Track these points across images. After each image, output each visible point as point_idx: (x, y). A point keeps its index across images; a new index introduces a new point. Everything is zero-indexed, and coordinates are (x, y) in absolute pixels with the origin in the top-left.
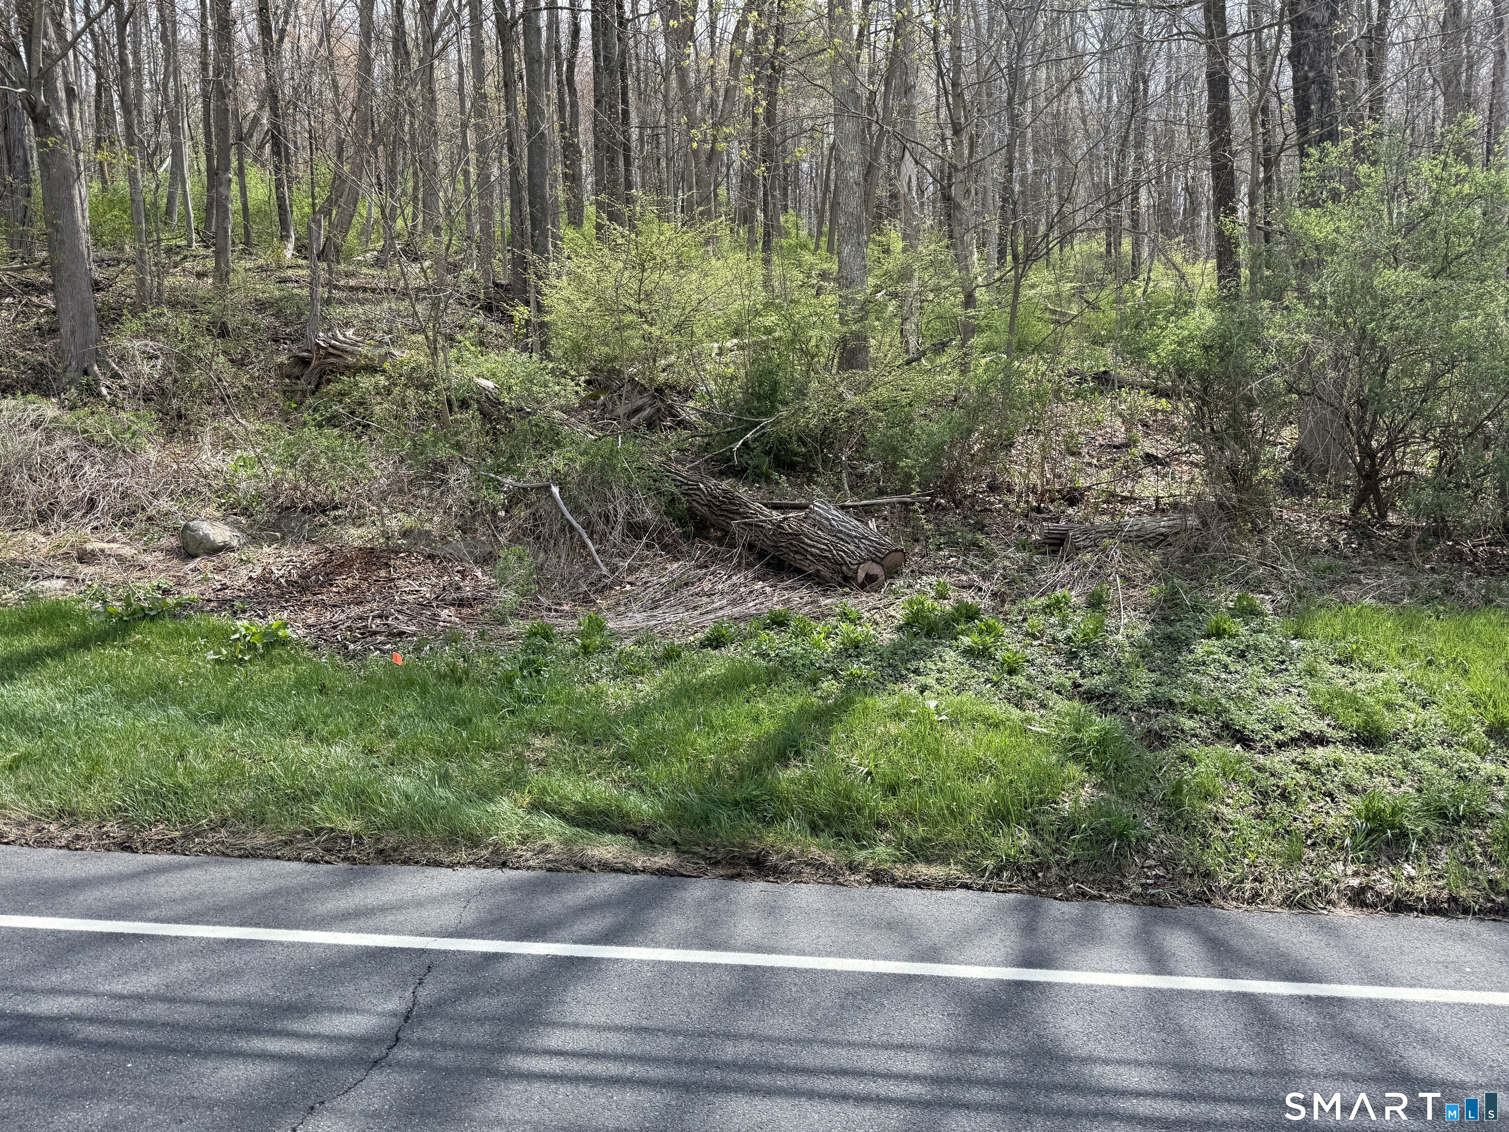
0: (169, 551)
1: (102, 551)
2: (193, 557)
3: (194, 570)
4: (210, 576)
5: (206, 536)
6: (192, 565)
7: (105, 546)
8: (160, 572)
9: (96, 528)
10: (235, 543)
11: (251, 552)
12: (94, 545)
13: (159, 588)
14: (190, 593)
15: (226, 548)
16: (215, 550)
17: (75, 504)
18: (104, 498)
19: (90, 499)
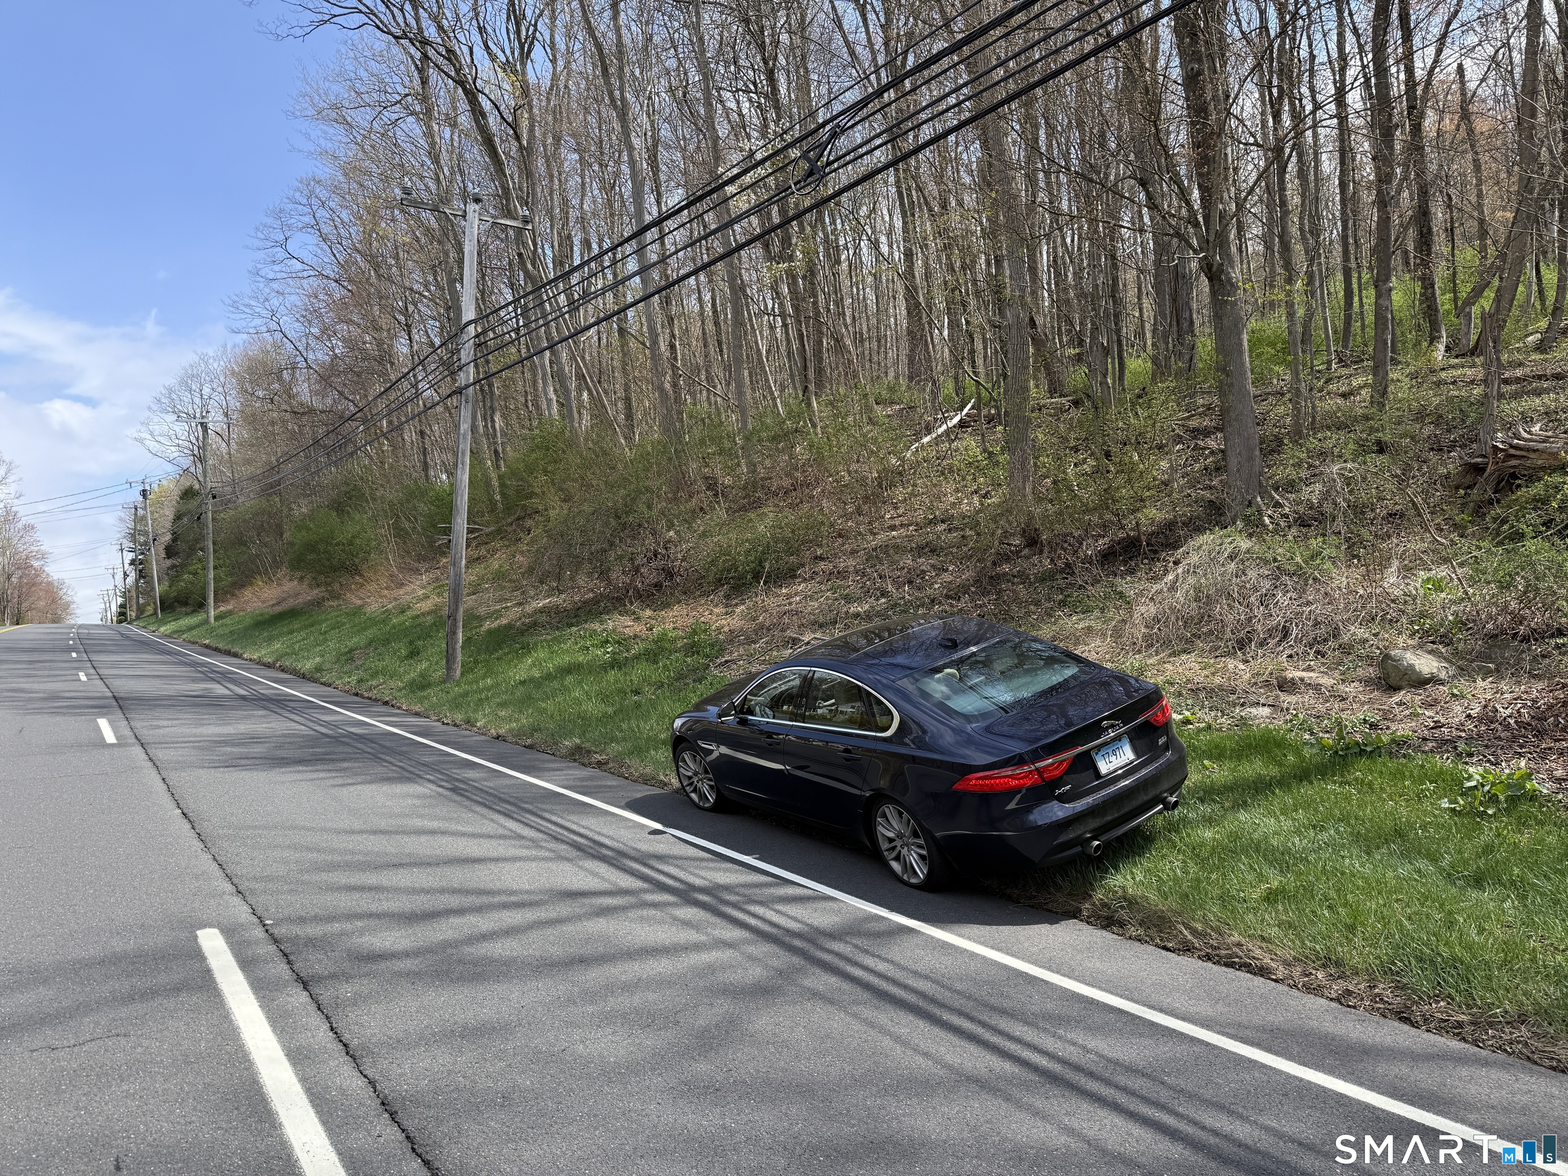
0: (1367, 682)
1: (1302, 679)
2: (1396, 689)
3: (1400, 704)
4: (1420, 711)
5: (1412, 666)
6: (1396, 698)
7: (1304, 674)
8: (1363, 704)
9: (1290, 656)
10: (1443, 675)
11: (1463, 685)
12: (1293, 674)
13: (1365, 721)
14: (1403, 729)
15: (1433, 680)
16: (1421, 682)
17: (1270, 632)
18: (1297, 625)
19: (1284, 627)
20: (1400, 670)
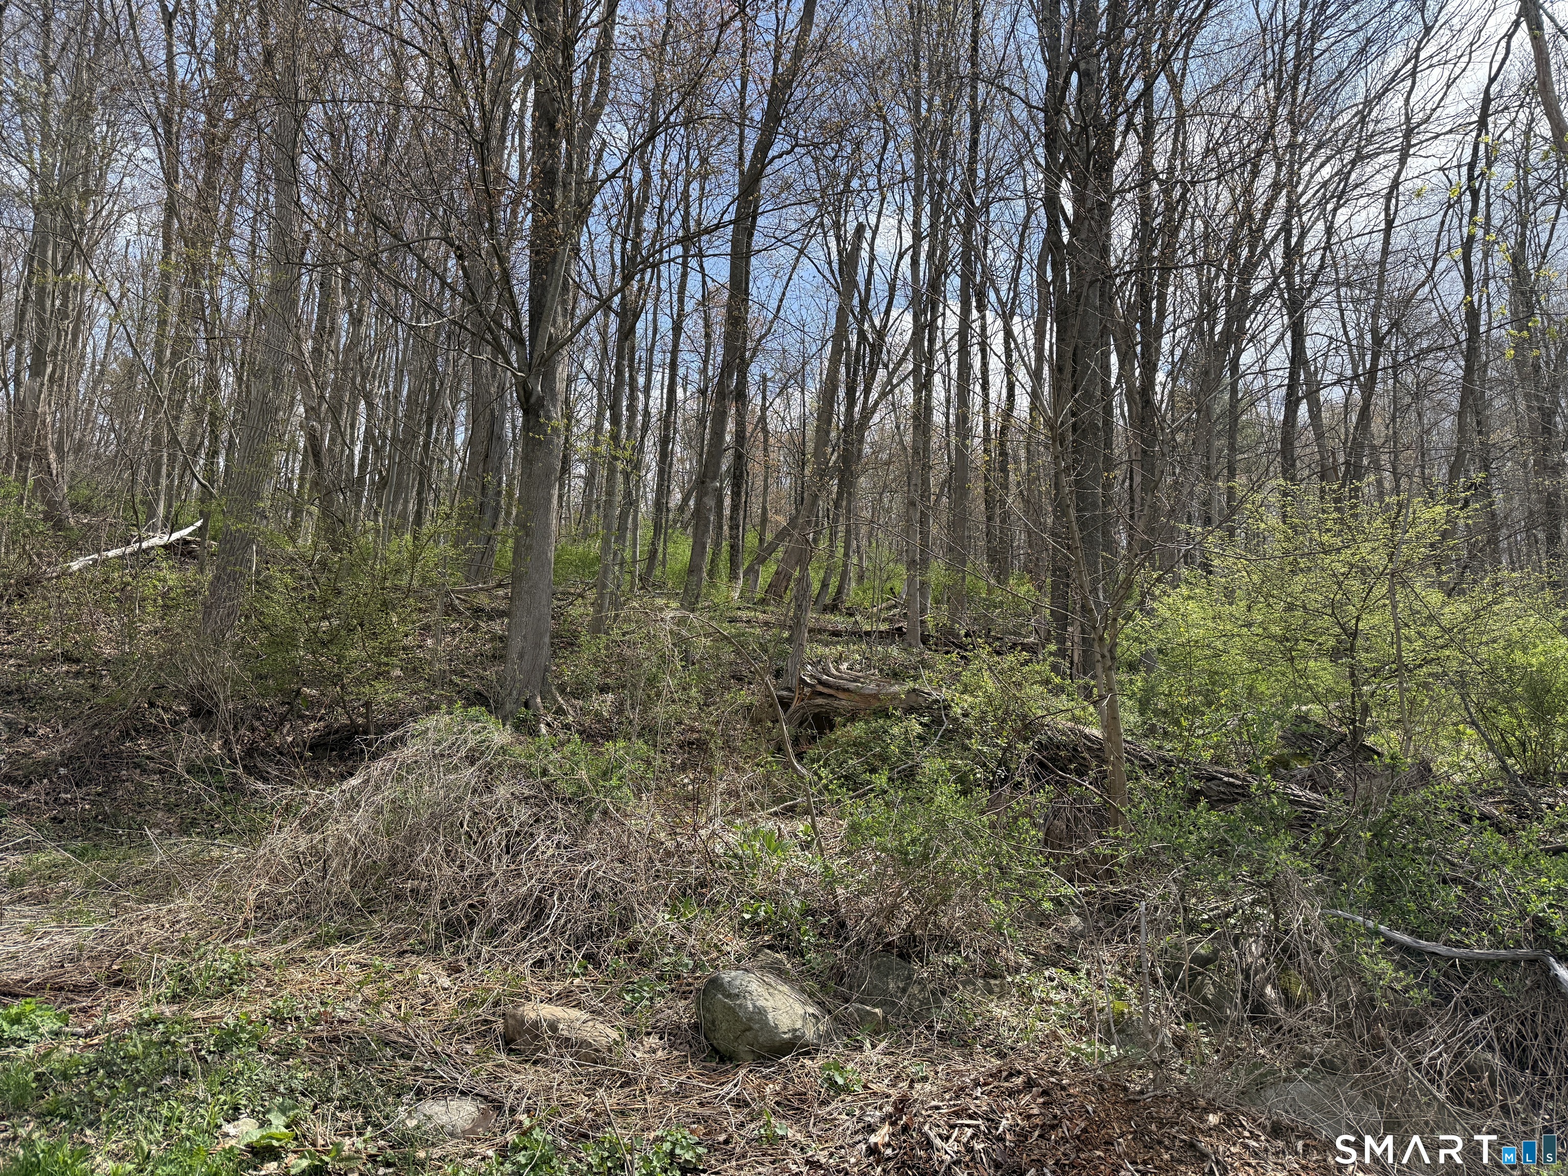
0: (675, 1037)
1: (553, 1026)
2: (728, 1062)
3: (737, 1103)
4: (775, 1127)
5: (761, 1012)
6: (731, 1088)
7: (558, 1011)
8: (665, 1095)
9: (540, 965)
10: (810, 1034)
12: (537, 1009)
15: (795, 1045)
16: (774, 1049)
17: (511, 911)
18: (561, 899)
19: (539, 899)
20: (738, 1019)
